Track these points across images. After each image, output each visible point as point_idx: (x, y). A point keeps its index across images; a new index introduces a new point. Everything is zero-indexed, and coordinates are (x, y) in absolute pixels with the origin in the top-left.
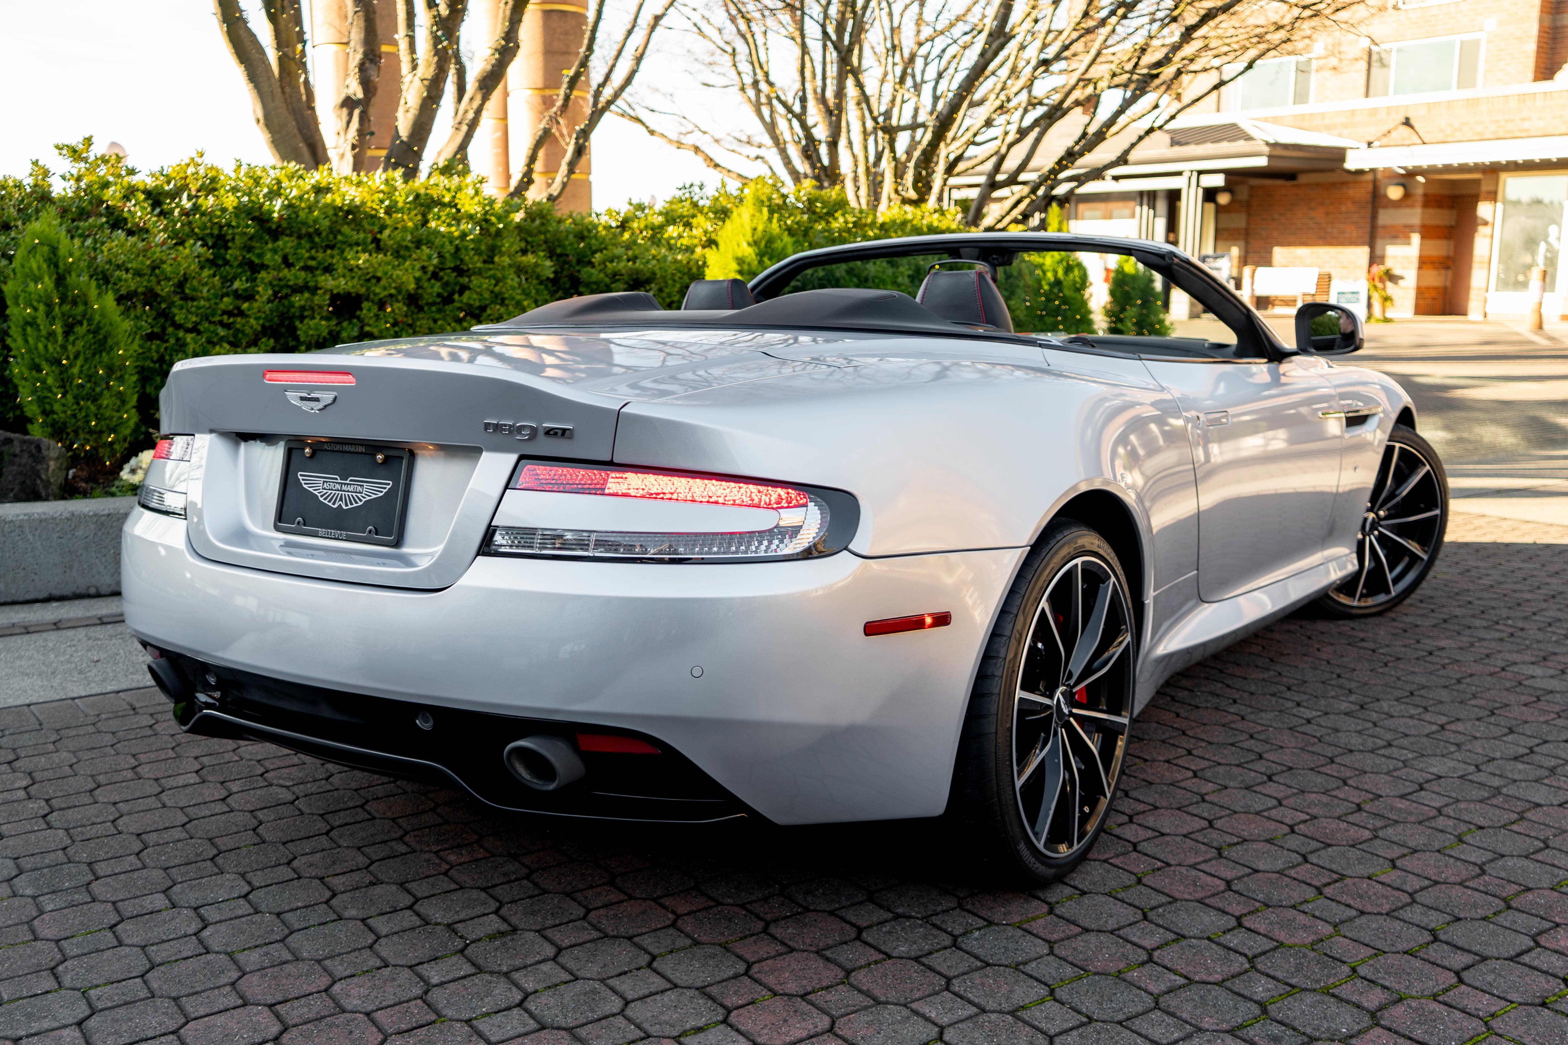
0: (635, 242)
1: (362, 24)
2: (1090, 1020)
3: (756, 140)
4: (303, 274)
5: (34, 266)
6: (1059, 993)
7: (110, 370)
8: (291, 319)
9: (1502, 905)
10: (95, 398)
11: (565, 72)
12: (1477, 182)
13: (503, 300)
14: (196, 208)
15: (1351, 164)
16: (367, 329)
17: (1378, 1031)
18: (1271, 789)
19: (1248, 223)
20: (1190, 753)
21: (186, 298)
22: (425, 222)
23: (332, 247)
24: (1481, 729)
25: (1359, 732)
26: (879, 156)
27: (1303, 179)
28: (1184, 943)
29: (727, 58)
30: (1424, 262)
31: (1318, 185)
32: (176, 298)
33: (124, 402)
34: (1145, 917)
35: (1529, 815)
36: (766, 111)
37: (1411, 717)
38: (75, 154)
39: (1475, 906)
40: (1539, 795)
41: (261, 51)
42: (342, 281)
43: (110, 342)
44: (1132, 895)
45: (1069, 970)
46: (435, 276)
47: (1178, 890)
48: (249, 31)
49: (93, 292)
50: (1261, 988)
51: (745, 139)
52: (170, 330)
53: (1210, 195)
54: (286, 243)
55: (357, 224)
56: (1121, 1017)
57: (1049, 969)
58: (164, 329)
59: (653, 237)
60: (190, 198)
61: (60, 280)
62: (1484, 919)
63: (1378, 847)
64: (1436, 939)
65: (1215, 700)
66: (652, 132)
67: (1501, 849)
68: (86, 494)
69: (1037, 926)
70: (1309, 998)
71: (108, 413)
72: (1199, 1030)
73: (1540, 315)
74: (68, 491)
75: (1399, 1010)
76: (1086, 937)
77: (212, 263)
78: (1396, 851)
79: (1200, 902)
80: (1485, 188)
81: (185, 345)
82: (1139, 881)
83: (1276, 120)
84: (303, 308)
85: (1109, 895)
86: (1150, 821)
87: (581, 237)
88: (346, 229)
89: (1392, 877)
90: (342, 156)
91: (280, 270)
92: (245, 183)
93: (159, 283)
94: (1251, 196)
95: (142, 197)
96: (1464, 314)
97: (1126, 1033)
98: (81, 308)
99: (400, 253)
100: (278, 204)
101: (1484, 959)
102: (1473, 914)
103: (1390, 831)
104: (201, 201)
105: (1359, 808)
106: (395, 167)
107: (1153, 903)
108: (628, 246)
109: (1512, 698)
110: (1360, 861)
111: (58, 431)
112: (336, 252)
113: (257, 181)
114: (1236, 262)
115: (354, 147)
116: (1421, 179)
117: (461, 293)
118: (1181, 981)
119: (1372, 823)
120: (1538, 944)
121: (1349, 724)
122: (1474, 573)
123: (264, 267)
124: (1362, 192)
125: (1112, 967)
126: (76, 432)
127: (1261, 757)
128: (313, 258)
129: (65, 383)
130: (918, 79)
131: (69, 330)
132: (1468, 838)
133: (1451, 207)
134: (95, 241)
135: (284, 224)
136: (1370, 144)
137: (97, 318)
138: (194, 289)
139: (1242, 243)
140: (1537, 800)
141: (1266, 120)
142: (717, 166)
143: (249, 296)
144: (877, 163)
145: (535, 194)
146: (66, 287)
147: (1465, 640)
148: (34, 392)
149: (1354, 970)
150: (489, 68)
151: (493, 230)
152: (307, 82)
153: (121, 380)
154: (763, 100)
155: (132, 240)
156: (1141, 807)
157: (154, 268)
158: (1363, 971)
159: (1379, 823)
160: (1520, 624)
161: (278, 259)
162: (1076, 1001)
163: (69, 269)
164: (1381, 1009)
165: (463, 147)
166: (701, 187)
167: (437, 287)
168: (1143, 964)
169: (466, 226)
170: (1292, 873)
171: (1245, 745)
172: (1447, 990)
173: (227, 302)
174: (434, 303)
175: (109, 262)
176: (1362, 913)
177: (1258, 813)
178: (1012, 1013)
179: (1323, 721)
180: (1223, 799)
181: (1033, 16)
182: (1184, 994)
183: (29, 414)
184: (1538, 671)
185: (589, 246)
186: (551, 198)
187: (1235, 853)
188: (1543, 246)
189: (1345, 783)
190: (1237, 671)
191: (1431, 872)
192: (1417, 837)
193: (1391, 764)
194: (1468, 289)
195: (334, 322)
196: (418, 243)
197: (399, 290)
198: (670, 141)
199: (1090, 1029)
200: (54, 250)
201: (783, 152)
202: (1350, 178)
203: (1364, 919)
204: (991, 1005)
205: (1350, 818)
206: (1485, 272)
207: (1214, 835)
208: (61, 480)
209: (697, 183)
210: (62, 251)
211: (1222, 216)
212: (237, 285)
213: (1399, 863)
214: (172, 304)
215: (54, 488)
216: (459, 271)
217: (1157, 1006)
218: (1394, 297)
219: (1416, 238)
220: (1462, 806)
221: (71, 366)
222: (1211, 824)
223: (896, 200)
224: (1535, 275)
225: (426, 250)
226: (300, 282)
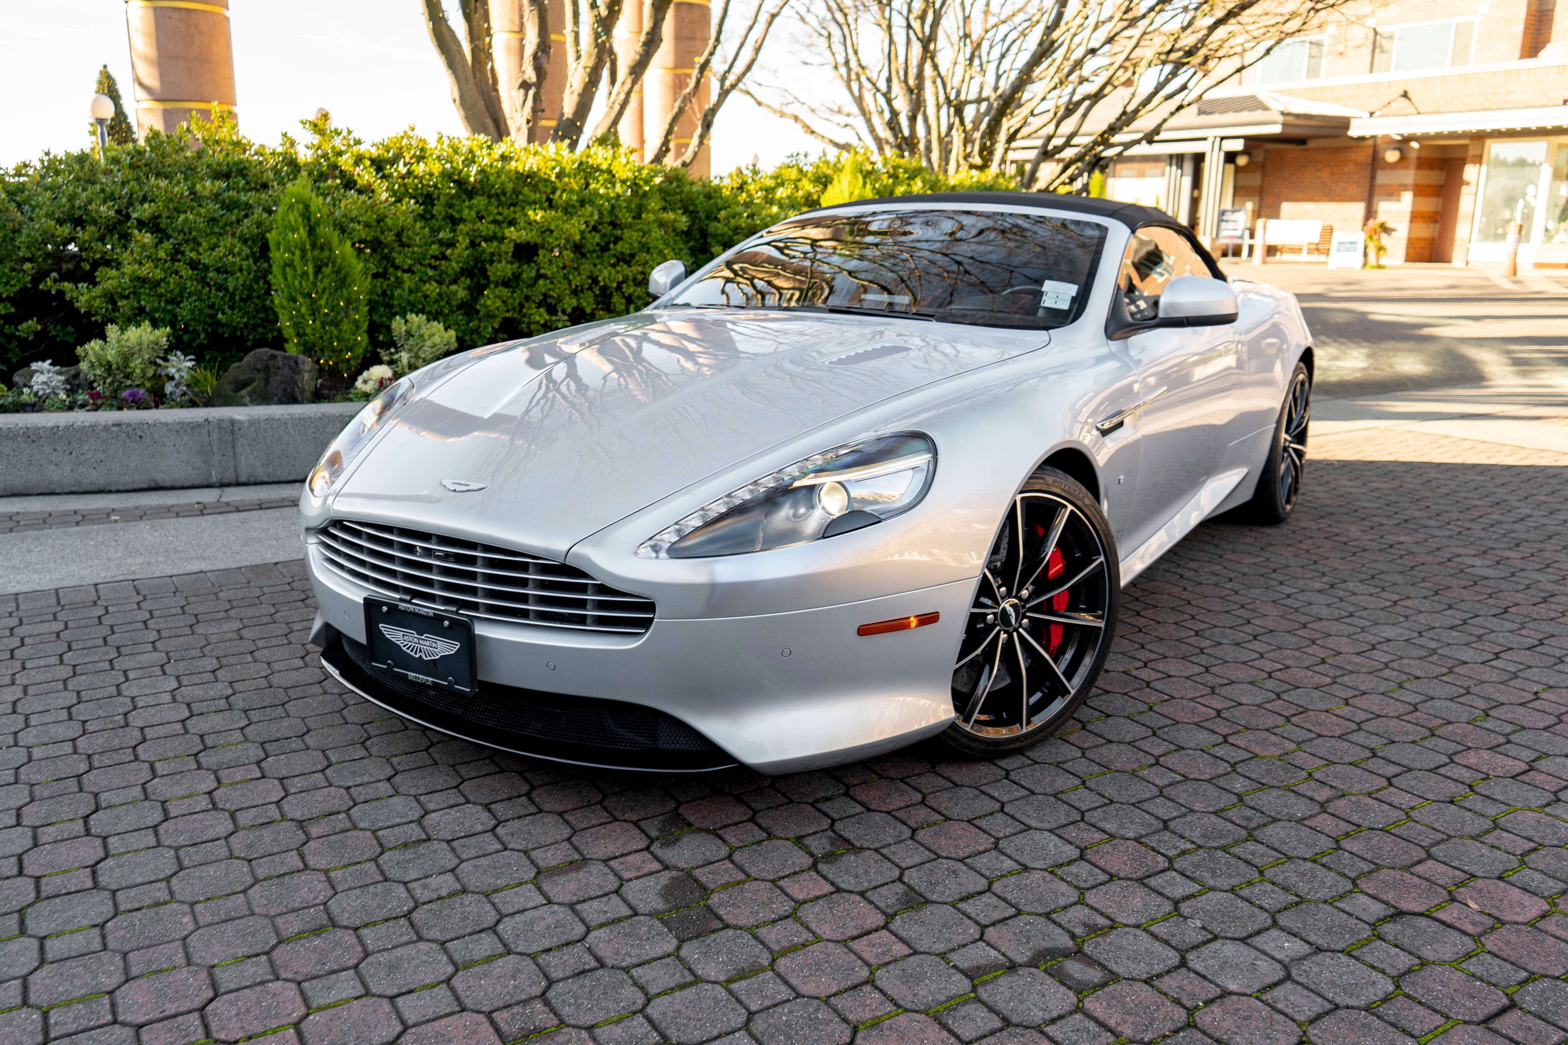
0: (752, 202)
1: (536, 21)
2: (1112, 802)
3: (846, 110)
4: (492, 227)
5: (292, 219)
6: (1088, 783)
7: (348, 302)
8: (483, 262)
9: (1428, 733)
10: (336, 324)
11: (697, 59)
12: (1465, 147)
13: (648, 249)
14: (410, 173)
15: (1354, 132)
16: (542, 271)
17: (1325, 816)
18: (1256, 645)
19: (1263, 182)
20: (1193, 617)
21: (403, 245)
22: (587, 185)
23: (515, 205)
24: (1427, 605)
25: (1328, 605)
26: (951, 127)
27: (1311, 144)
28: (1183, 752)
29: (823, 42)
30: (1415, 217)
31: (1324, 149)
32: (396, 245)
33: (358, 327)
34: (1154, 734)
35: (1457, 670)
36: (855, 86)
37: (1371, 595)
38: (317, 128)
39: (1407, 733)
40: (1467, 655)
41: (459, 45)
42: (524, 233)
43: (348, 280)
44: (1146, 718)
45: (1096, 768)
46: (595, 229)
47: (1180, 716)
48: (449, 28)
49: (335, 241)
50: (1239, 785)
51: (836, 108)
52: (391, 270)
53: (1230, 157)
54: (479, 201)
55: (535, 188)
56: (1134, 800)
57: (1081, 767)
58: (386, 269)
59: (766, 197)
60: (405, 164)
61: (312, 231)
62: (1413, 742)
63: (1336, 689)
64: (1374, 755)
65: (1215, 579)
66: (759, 104)
67: (1432, 693)
68: (329, 399)
69: (1073, 738)
70: (1275, 793)
71: (347, 336)
72: (1192, 811)
73: (1515, 265)
74: (318, 397)
75: (1342, 802)
76: (1109, 746)
77: (421, 217)
78: (1350, 693)
79: (1197, 724)
80: (1472, 152)
81: (402, 282)
82: (1151, 709)
83: (1290, 93)
84: (492, 254)
85: (1128, 717)
86: (1161, 666)
87: (709, 197)
88: (526, 190)
89: (1345, 711)
90: (519, 129)
91: (474, 223)
92: (447, 151)
93: (382, 233)
94: (1266, 159)
95: (368, 163)
96: (1448, 261)
97: (1138, 811)
98: (327, 253)
99: (568, 210)
100: (474, 169)
101: (1410, 770)
102: (1405, 739)
103: (1346, 678)
104: (414, 167)
105: (1323, 661)
106: (562, 139)
107: (1161, 724)
108: (747, 205)
109: (1454, 582)
110: (1321, 699)
111: (308, 349)
112: (518, 209)
113: (456, 151)
114: (1250, 215)
115: (528, 122)
116: (1415, 145)
117: (615, 243)
118: (1180, 778)
119: (1332, 672)
120: (1452, 761)
121: (1322, 599)
122: (1434, 484)
123: (462, 220)
124: (1363, 156)
125: (1128, 767)
126: (322, 350)
127: (1249, 622)
128: (500, 214)
129: (314, 312)
130: (984, 59)
131: (318, 270)
132: (1407, 685)
133: (1441, 169)
134: (333, 199)
135: (478, 186)
136: (1372, 114)
137: (339, 261)
138: (410, 238)
139: (1257, 199)
140: (1465, 659)
141: (1282, 92)
142: (813, 132)
143: (451, 244)
144: (948, 134)
145: (670, 162)
146: (316, 236)
147: (1421, 536)
148: (291, 318)
149: (1310, 775)
150: (637, 57)
151: (641, 192)
152: (492, 69)
153: (357, 310)
154: (853, 76)
155: (363, 197)
156: (1154, 656)
157: (379, 221)
158: (1317, 775)
159: (1338, 673)
160: (1468, 525)
161: (473, 214)
162: (1101, 789)
163: (318, 223)
164: (1328, 801)
165: (615, 122)
166: (806, 156)
167: (597, 238)
168: (1152, 766)
169: (619, 189)
170: (1268, 706)
171: (1238, 613)
172: (1379, 790)
173: (435, 249)
174: (594, 251)
175: (345, 216)
176: (1320, 736)
177: (1244, 663)
178: (1055, 796)
179: (1300, 596)
180: (1218, 652)
181: (1083, 14)
182: (1181, 787)
183: (286, 336)
184: (1478, 562)
185: (716, 204)
186: (684, 164)
187: (1224, 691)
188: (1521, 203)
189: (1314, 643)
190: (1233, 557)
191: (1375, 709)
192: (1367, 683)
193: (1352, 630)
194: (1453, 240)
195: (516, 265)
196: (582, 203)
197: (567, 240)
198: (775, 111)
199: (1111, 808)
200: (307, 207)
201: (869, 121)
202: (1354, 143)
203: (1320, 740)
204: (1038, 789)
205: (1316, 669)
206: (1469, 226)
207: (1209, 677)
208: (312, 388)
209: (802, 152)
210: (313, 208)
211: (1241, 176)
212: (441, 235)
213: (1351, 701)
214: (393, 249)
215: (308, 394)
216: (614, 225)
217: (1161, 794)
218: (1388, 247)
219: (1407, 197)
220: (1405, 661)
221: (320, 298)
222: (1207, 670)
223: (964, 166)
224: (1512, 229)
225: (589, 208)
226: (491, 233)
